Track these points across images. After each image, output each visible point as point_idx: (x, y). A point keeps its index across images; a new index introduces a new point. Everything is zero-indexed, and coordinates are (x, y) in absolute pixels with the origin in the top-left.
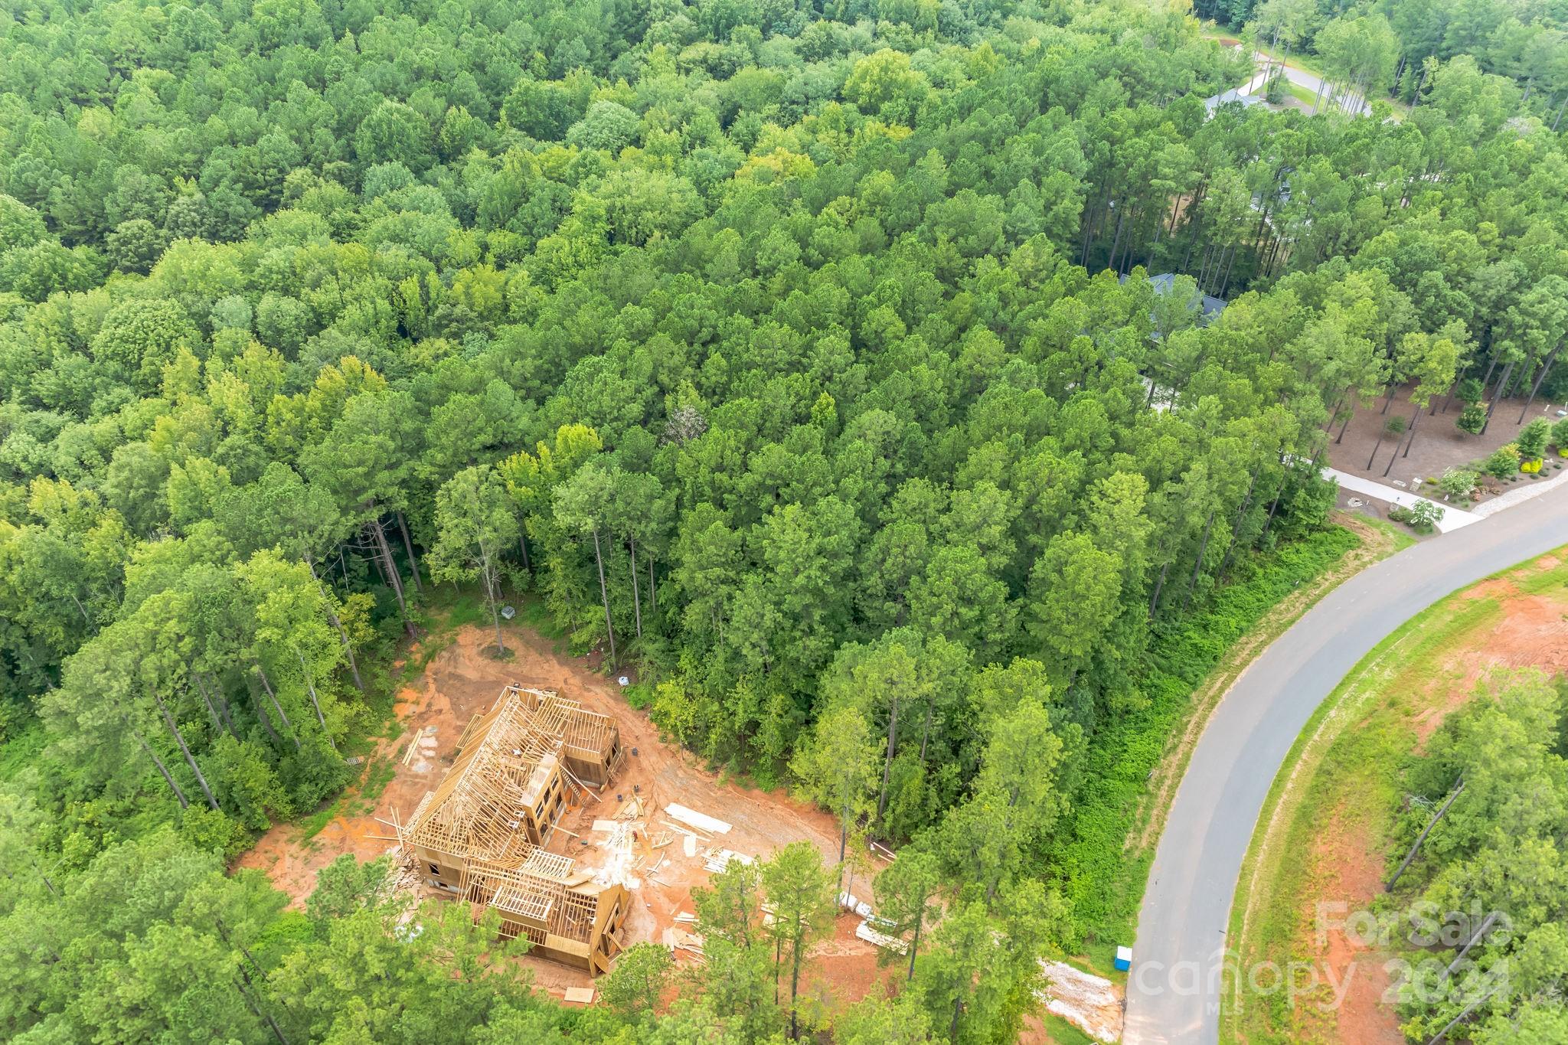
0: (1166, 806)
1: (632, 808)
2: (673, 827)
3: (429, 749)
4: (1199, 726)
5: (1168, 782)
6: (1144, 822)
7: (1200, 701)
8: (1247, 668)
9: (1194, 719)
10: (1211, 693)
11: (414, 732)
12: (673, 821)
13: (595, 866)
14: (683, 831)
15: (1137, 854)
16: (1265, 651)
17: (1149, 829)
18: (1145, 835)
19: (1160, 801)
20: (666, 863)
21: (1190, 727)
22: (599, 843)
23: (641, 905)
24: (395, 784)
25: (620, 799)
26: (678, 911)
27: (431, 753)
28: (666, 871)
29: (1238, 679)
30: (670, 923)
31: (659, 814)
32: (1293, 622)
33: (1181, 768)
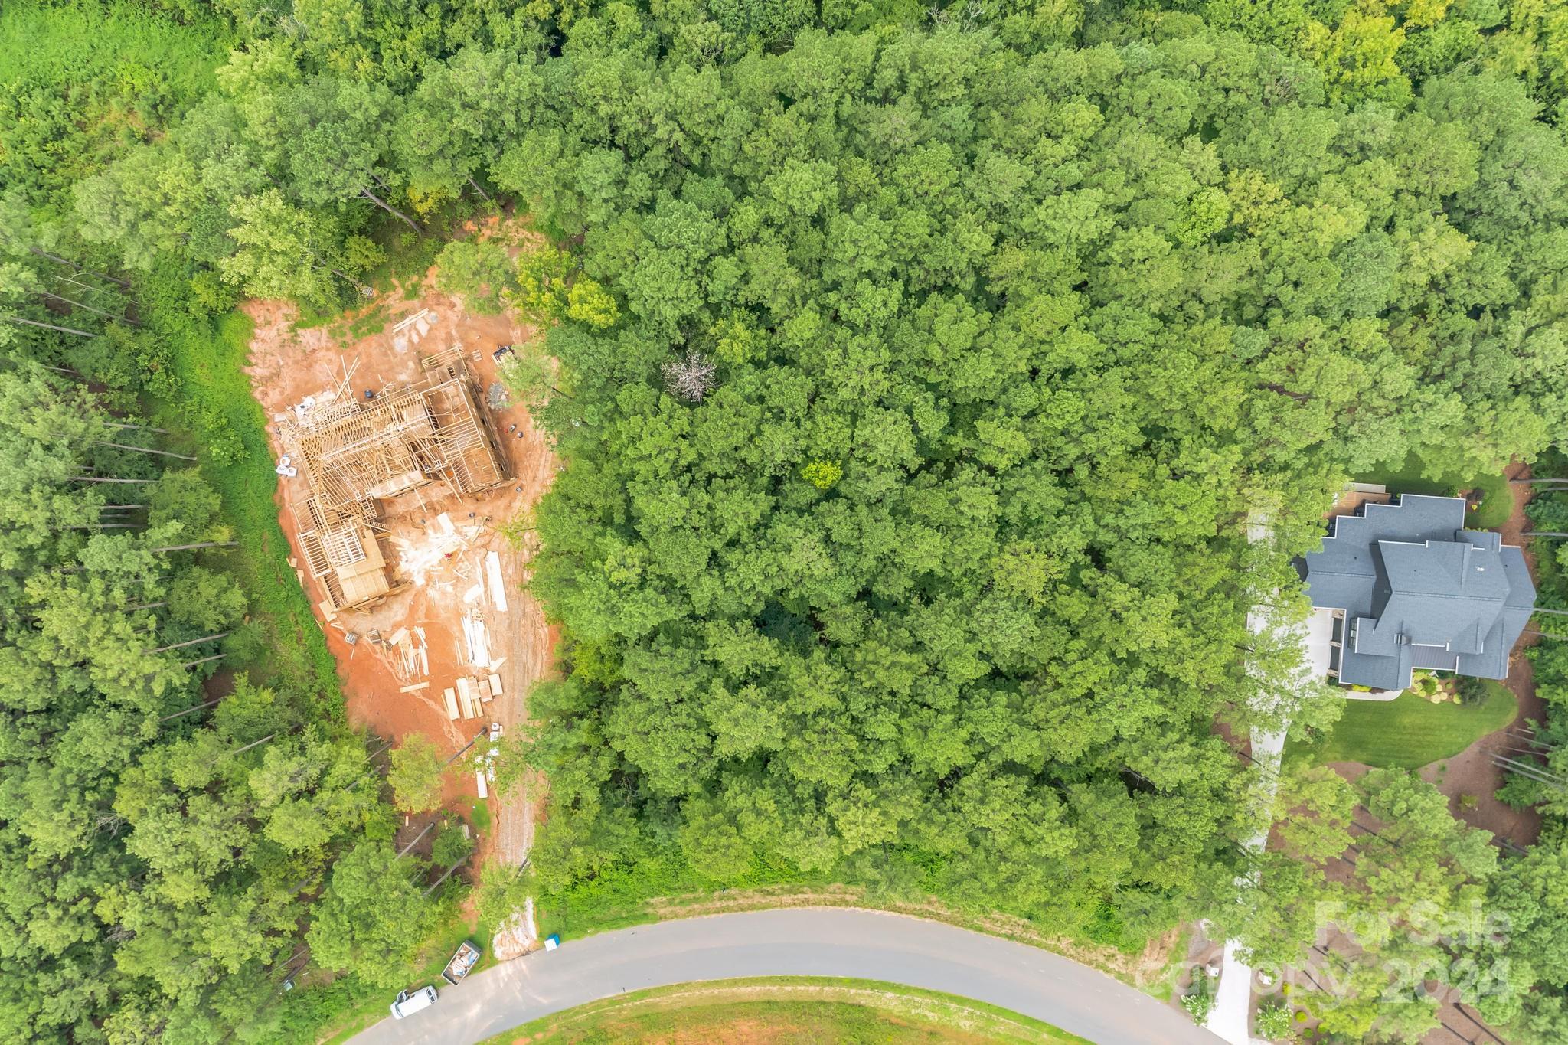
0: (707, 912)
1: (472, 530)
2: (479, 570)
3: (418, 333)
4: (806, 902)
5: (731, 903)
6: (682, 902)
7: (834, 892)
8: (897, 914)
9: (811, 896)
10: (848, 897)
11: (423, 307)
12: (483, 566)
13: (413, 543)
14: (480, 580)
15: (650, 910)
16: (927, 920)
17: (677, 909)
18: (670, 909)
19: (710, 905)
20: (450, 589)
21: (800, 896)
22: (430, 532)
23: (408, 598)
24: (374, 340)
25: (473, 515)
26: (423, 625)
27: (415, 339)
28: (444, 593)
29: (877, 912)
30: (410, 628)
31: (483, 551)
32: (980, 930)
33: (751, 907)
